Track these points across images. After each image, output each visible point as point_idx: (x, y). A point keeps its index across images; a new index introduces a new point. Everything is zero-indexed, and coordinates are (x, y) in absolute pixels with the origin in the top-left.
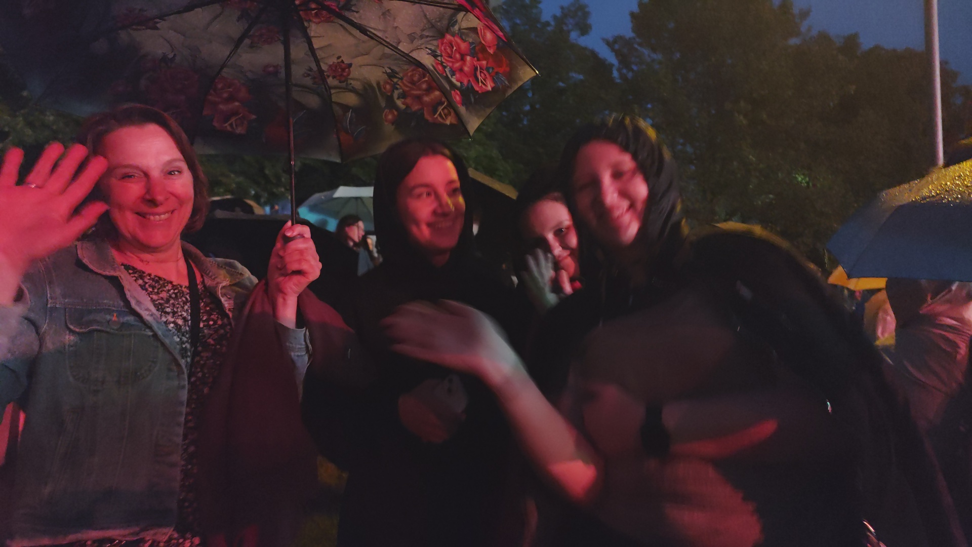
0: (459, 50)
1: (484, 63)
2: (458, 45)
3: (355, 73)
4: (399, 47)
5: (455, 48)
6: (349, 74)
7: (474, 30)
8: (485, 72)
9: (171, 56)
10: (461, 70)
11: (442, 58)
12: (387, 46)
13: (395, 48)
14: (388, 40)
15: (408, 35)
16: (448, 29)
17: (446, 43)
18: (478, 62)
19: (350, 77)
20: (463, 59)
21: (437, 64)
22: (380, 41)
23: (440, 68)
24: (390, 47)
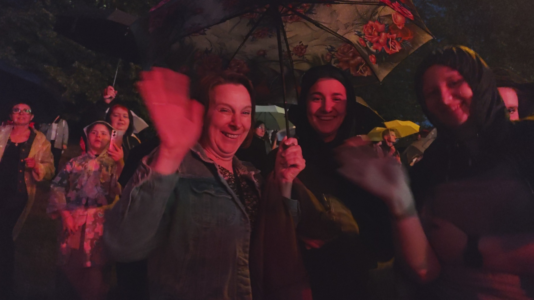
0: (377, 30)
1: (395, 35)
2: (377, 27)
3: (309, 50)
4: (338, 33)
5: (374, 29)
6: (305, 52)
7: (390, 16)
8: (395, 41)
9: (209, 49)
10: (377, 42)
11: (365, 36)
12: (330, 33)
13: (335, 34)
14: (331, 29)
15: (344, 25)
16: (371, 18)
17: (368, 27)
18: (391, 36)
19: (306, 53)
20: (379, 35)
21: (361, 40)
22: (327, 30)
23: (362, 42)
24: (332, 33)
